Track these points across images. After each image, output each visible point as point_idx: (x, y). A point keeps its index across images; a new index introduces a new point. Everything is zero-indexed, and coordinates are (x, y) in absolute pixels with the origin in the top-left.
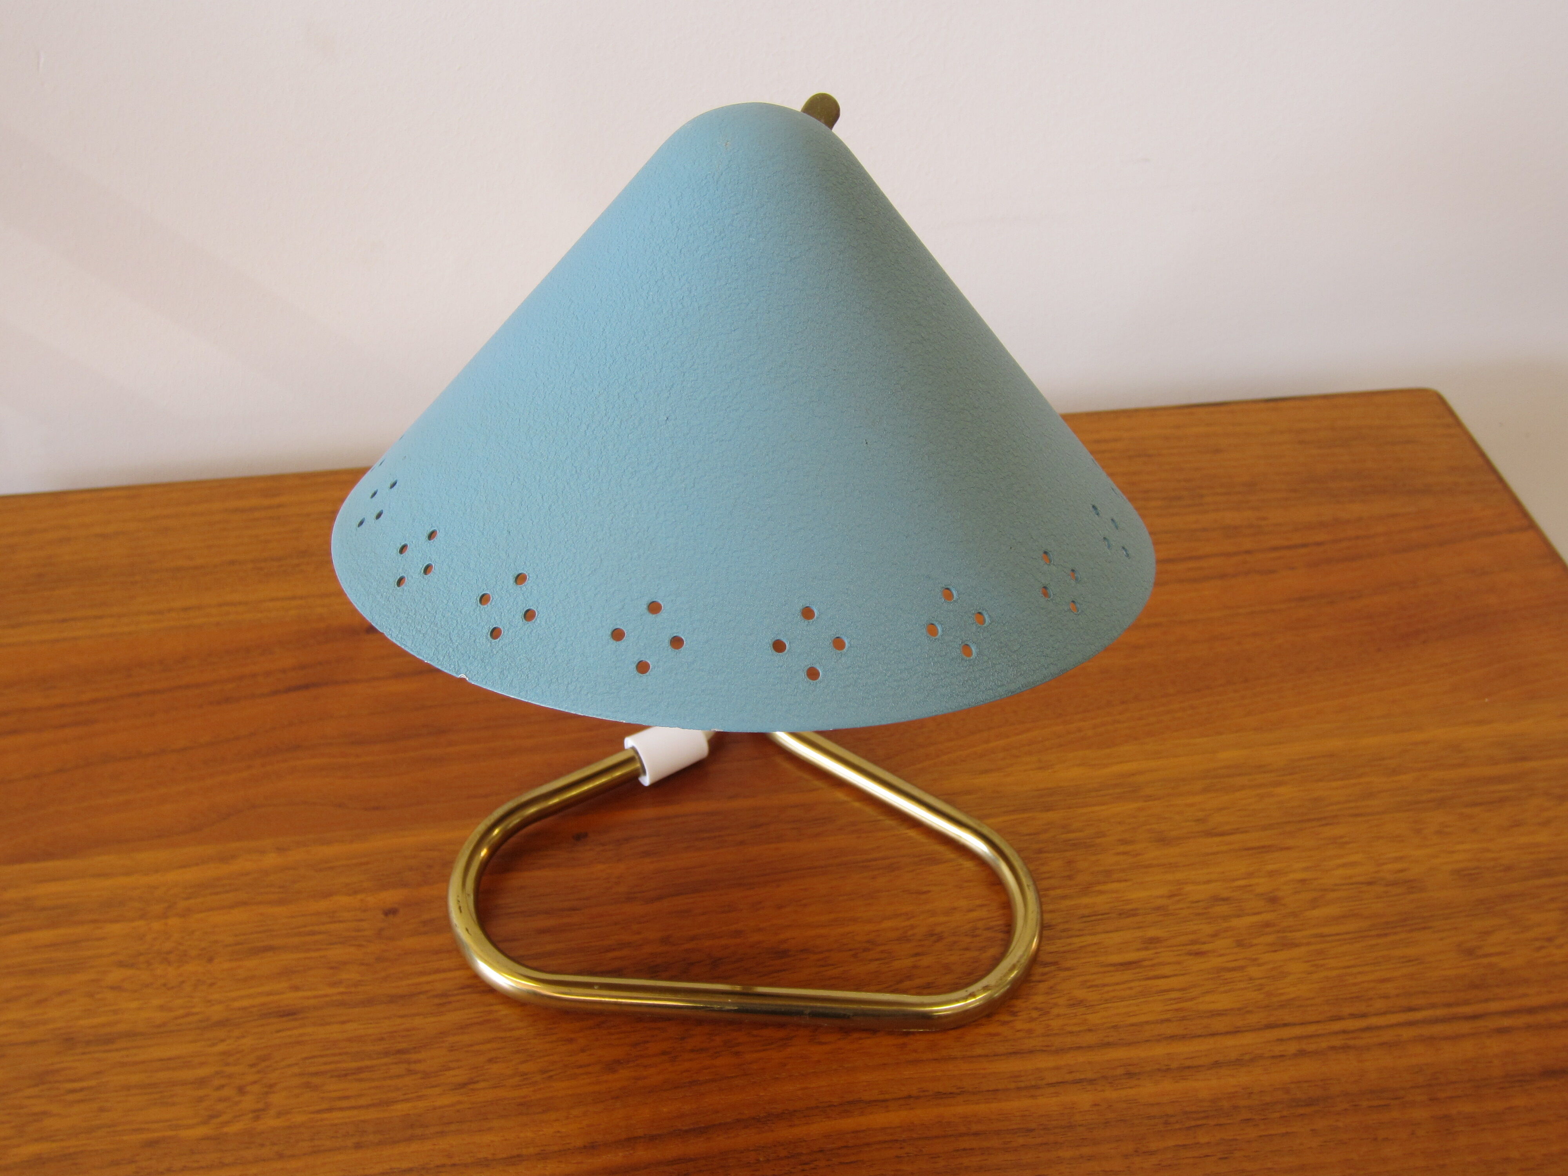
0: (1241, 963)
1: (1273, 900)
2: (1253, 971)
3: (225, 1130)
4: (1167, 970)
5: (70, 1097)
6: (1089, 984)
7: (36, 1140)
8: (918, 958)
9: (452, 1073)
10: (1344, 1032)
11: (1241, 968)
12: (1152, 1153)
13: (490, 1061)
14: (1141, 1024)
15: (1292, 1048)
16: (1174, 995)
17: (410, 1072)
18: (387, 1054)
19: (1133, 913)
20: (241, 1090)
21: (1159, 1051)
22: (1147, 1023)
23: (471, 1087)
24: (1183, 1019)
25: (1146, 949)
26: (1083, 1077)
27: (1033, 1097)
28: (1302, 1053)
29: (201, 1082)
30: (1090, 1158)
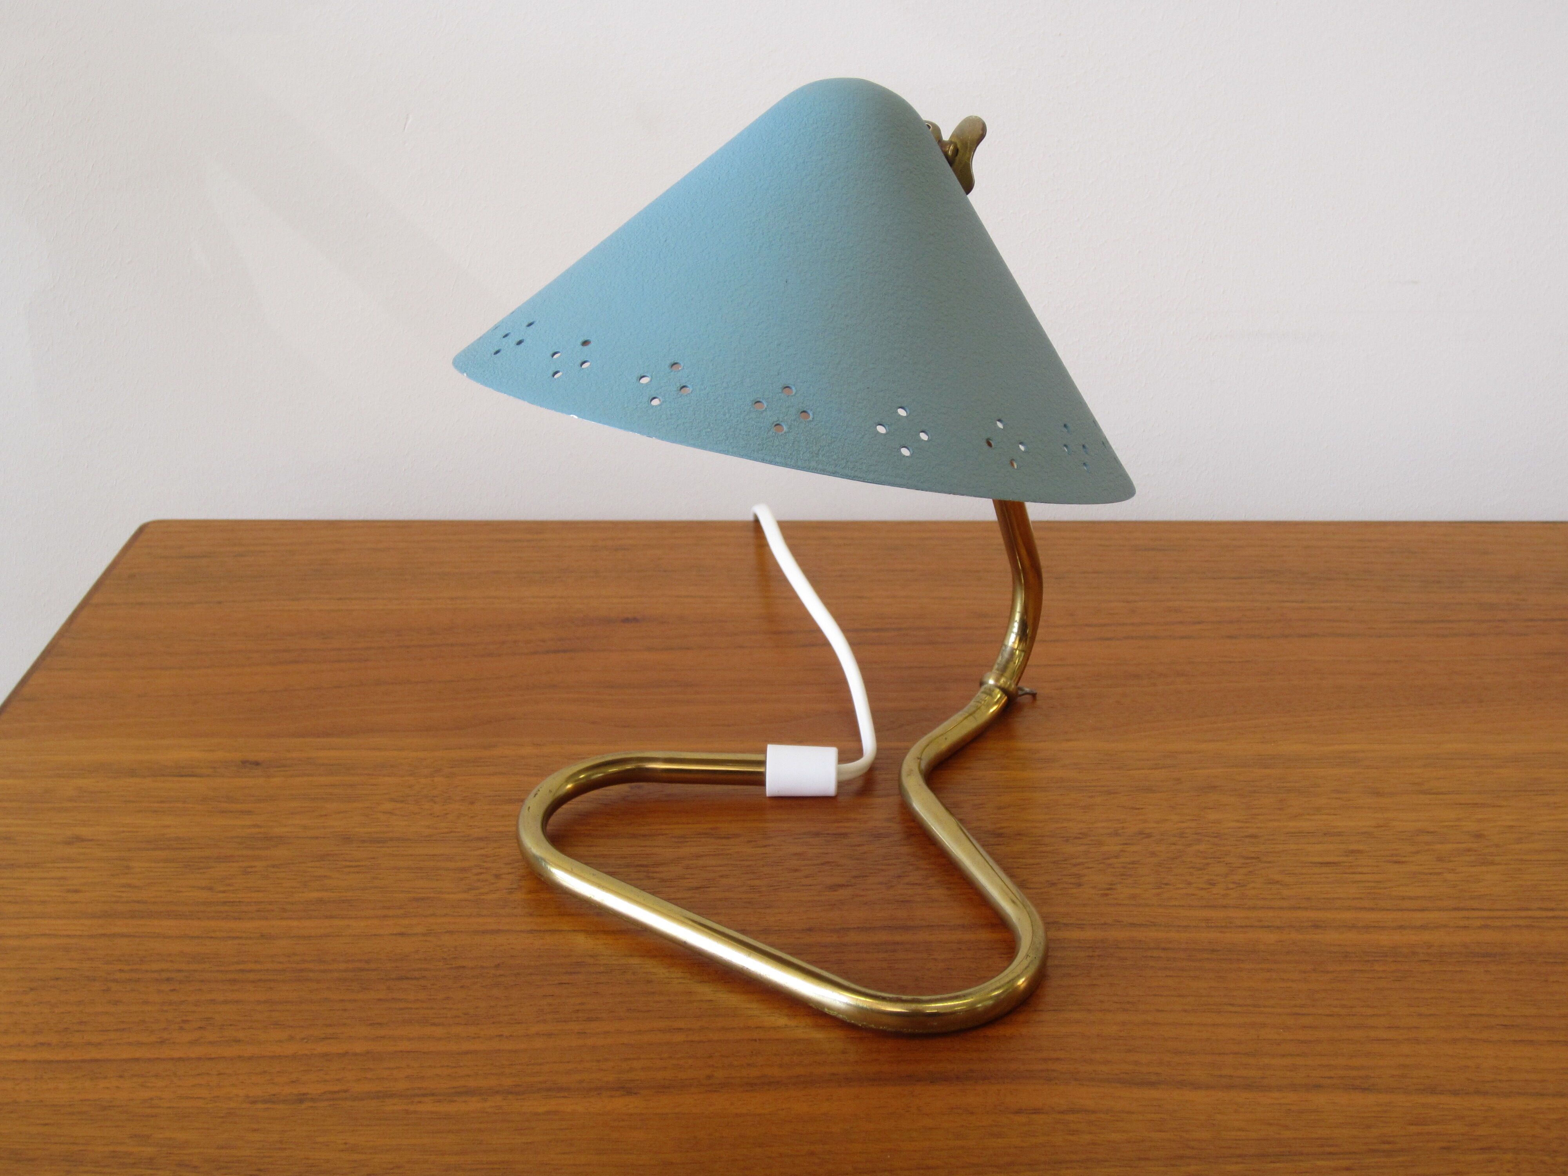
0: (1440, 871)
1: (1479, 836)
2: (1449, 876)
3: (483, 897)
4: (1365, 870)
5: (348, 870)
6: (1287, 872)
7: (318, 890)
8: (1125, 846)
9: (686, 881)
10: (1530, 917)
11: (1440, 874)
12: (1328, 972)
13: (722, 876)
14: (1334, 899)
15: (1478, 923)
16: (1367, 884)
17: (649, 878)
18: (628, 866)
19: (1339, 834)
20: (498, 876)
21: (1348, 915)
22: (1339, 898)
23: (702, 889)
24: (1374, 899)
25: (1347, 856)
26: (1270, 924)
27: (1221, 932)
28: (1486, 927)
29: (463, 870)
30: (1269, 970)
